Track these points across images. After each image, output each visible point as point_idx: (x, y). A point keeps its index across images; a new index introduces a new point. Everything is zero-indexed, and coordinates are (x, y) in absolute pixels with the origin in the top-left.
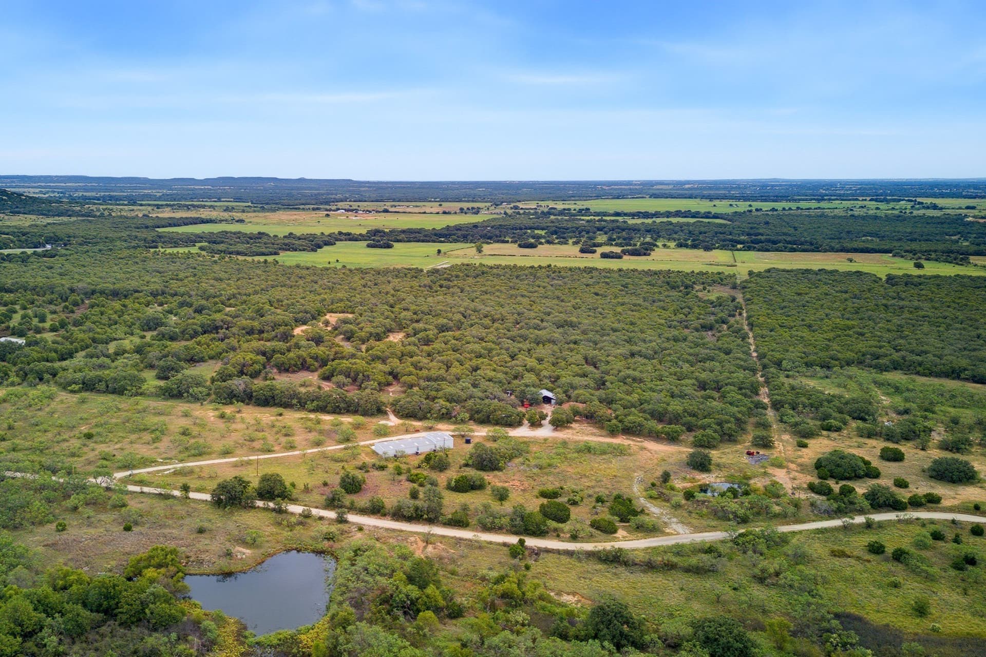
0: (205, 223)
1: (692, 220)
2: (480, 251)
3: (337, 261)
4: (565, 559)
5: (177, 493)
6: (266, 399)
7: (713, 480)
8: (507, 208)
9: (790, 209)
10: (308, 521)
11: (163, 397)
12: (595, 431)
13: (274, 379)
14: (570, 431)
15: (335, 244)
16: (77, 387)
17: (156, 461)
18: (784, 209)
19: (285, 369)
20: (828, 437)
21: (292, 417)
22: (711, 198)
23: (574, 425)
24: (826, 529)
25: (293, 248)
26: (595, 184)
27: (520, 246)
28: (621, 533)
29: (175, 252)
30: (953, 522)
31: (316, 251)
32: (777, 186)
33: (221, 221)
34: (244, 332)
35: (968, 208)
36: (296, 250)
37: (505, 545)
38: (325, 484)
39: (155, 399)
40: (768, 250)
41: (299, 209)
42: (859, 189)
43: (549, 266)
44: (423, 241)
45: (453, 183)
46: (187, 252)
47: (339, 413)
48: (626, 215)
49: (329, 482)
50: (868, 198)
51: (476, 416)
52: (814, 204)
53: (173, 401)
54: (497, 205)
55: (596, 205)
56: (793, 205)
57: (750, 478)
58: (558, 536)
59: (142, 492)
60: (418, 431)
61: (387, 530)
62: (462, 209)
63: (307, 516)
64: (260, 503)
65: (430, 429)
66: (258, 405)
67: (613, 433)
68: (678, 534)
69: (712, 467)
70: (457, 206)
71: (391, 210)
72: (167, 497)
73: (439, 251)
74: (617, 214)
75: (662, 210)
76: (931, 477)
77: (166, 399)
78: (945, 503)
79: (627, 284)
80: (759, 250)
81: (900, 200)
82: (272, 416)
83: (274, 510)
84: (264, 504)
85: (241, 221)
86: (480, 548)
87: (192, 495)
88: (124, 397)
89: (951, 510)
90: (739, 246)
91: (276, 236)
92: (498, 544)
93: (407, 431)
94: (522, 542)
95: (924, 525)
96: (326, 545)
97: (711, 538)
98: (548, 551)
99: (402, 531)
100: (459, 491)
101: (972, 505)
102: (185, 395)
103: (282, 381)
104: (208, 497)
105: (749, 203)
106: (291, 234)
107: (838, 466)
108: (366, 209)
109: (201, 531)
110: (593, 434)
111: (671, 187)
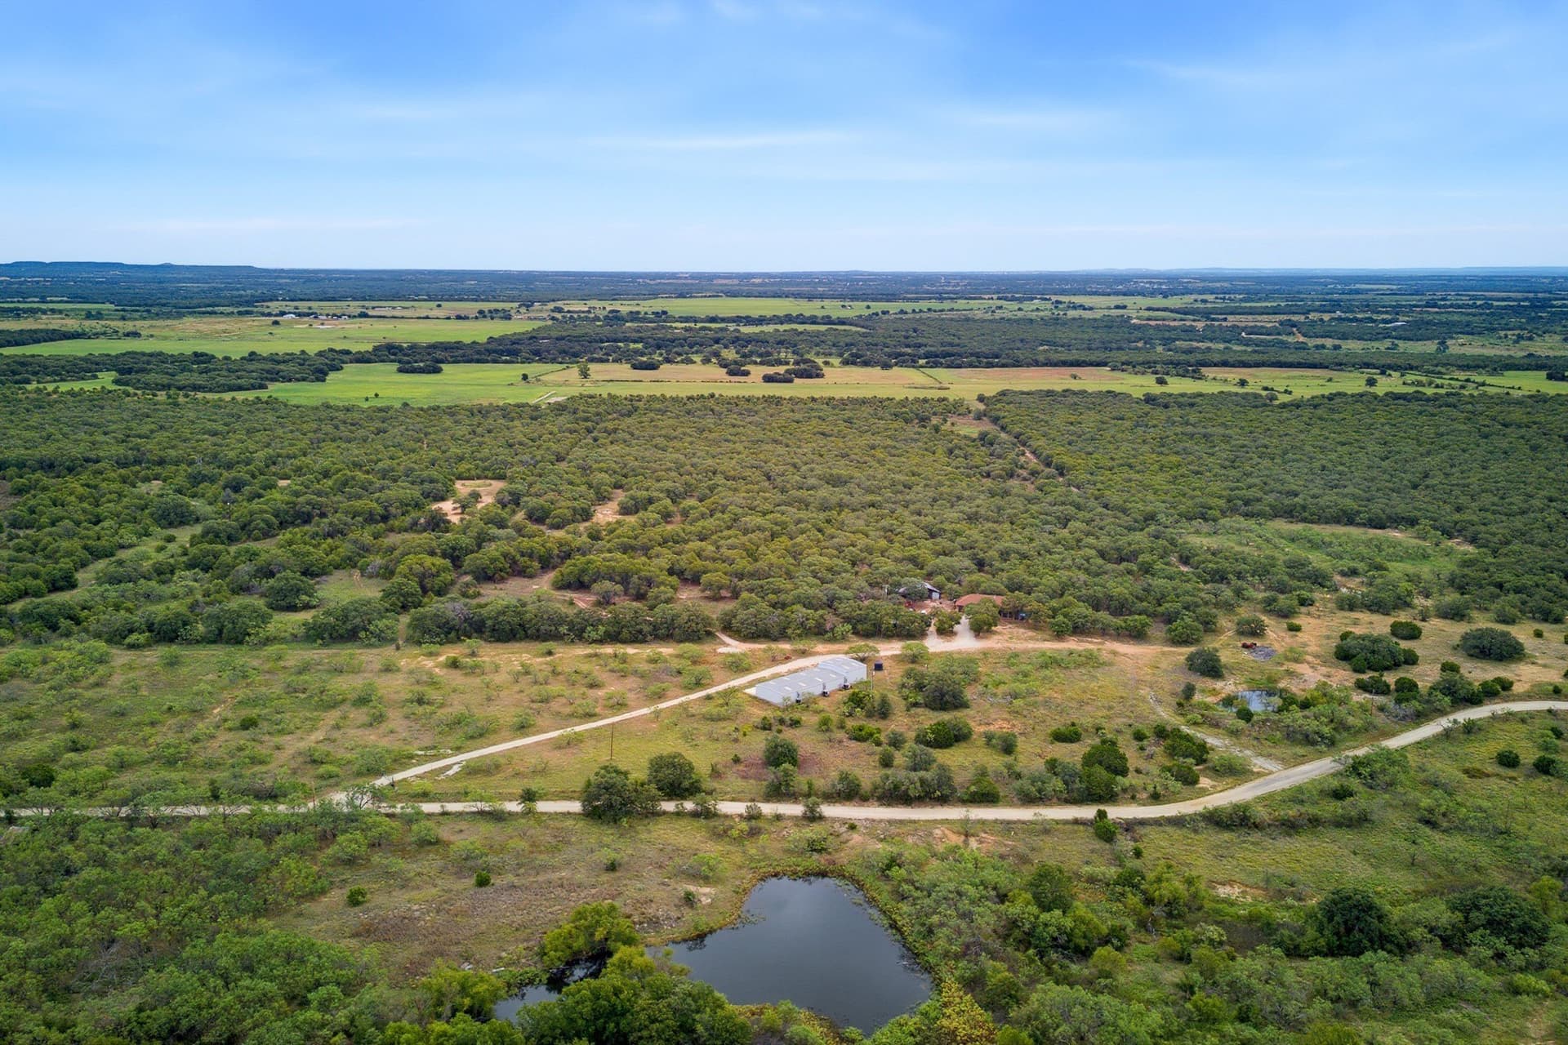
0: (69, 338)
1: (823, 328)
2: (585, 374)
3: (377, 395)
4: (1176, 833)
5: (514, 807)
6: (512, 630)
7: (1232, 688)
8: (543, 311)
9: (921, 311)
10: (761, 824)
11: (319, 641)
12: (1030, 633)
13: (479, 594)
14: (996, 637)
15: (342, 368)
16: (142, 638)
17: (411, 757)
18: (914, 311)
19: (486, 576)
20: (1309, 614)
21: (571, 655)
22: (810, 297)
23: (999, 628)
24: (1426, 740)
25: (283, 378)
26: (634, 277)
27: (635, 367)
28: (1205, 782)
29: (76, 389)
30: (1550, 711)
31: (324, 381)
32: (871, 280)
33: (97, 335)
34: (360, 519)
35: (1117, 307)
36: (290, 380)
37: (1076, 822)
38: (737, 760)
39: (307, 645)
40: (959, 367)
41: (215, 313)
42: (969, 284)
43: (712, 396)
44: (478, 361)
45: (422, 272)
46: (99, 388)
47: (644, 641)
48: (723, 320)
49: (741, 757)
50: (995, 296)
51: (859, 627)
52: (935, 304)
53: (339, 646)
54: (528, 306)
55: (677, 307)
56: (908, 306)
57: (1276, 681)
58: (1133, 797)
59: (444, 814)
60: (788, 659)
61: (891, 822)
62: (481, 312)
63: (754, 816)
64: (669, 806)
65: (804, 653)
66: (498, 640)
67: (1059, 635)
68: (1271, 773)
69: (1224, 671)
70: (471, 308)
71: (370, 313)
72: (497, 817)
73: (525, 377)
74: (713, 320)
75: (768, 314)
76: (1471, 656)
77: (324, 645)
78: (1518, 688)
79: (850, 418)
80: (948, 367)
81: (1032, 299)
82: (535, 656)
83: (695, 815)
84: (677, 806)
85: (135, 335)
86: (1047, 832)
87: (542, 806)
88: (244, 648)
89: (1528, 697)
90: (922, 362)
91: (226, 358)
92: (1066, 822)
93: (774, 661)
94: (1102, 815)
95: (1523, 721)
96: (816, 861)
97: (1317, 772)
98: (1143, 822)
99: (914, 822)
100: (941, 747)
101: (1551, 688)
102: (362, 634)
103: (498, 597)
104: (576, 807)
105: (866, 304)
106: (252, 354)
107: (1373, 652)
108: (331, 312)
109: (612, 867)
110: (1031, 638)
111: (736, 282)
